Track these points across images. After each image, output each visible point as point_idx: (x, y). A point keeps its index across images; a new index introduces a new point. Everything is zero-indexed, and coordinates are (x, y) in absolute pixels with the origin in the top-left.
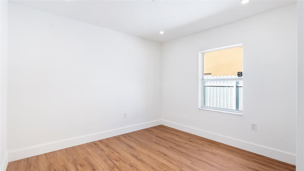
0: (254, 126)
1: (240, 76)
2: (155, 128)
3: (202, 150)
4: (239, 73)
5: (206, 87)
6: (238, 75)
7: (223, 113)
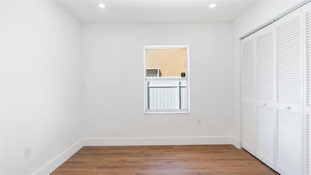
0: (199, 121)
1: (183, 76)
2: (77, 155)
3: (170, 161)
4: (182, 74)
5: (150, 88)
6: (182, 76)
7: (173, 113)
